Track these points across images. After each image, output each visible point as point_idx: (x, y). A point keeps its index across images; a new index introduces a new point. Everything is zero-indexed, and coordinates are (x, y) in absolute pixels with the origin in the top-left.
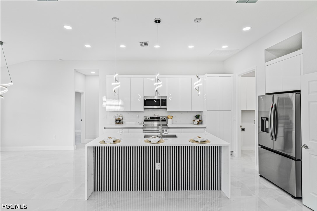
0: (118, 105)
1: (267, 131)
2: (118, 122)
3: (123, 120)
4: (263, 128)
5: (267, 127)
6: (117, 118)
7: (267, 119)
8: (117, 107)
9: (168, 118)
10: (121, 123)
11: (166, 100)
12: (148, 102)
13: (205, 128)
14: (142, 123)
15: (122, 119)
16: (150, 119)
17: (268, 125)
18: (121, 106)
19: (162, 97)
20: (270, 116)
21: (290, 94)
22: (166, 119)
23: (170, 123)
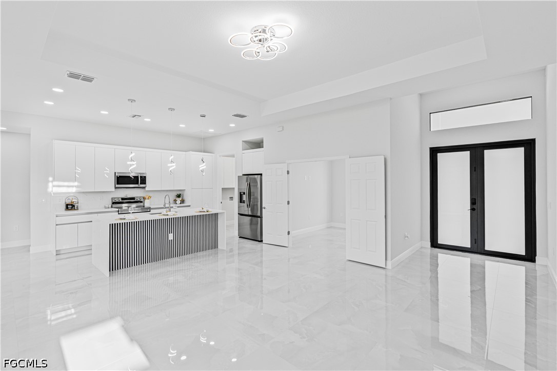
0: (73, 186)
1: (244, 202)
2: (70, 207)
3: (79, 205)
4: (241, 201)
5: (244, 199)
6: (68, 202)
7: (244, 193)
8: (71, 188)
9: (144, 198)
10: (76, 209)
11: (145, 177)
12: (122, 180)
13: (189, 206)
14: (110, 206)
15: (78, 203)
16: (121, 201)
17: (245, 198)
18: (77, 187)
19: (140, 173)
20: (246, 191)
21: (256, 176)
22: (142, 200)
23: (147, 204)
